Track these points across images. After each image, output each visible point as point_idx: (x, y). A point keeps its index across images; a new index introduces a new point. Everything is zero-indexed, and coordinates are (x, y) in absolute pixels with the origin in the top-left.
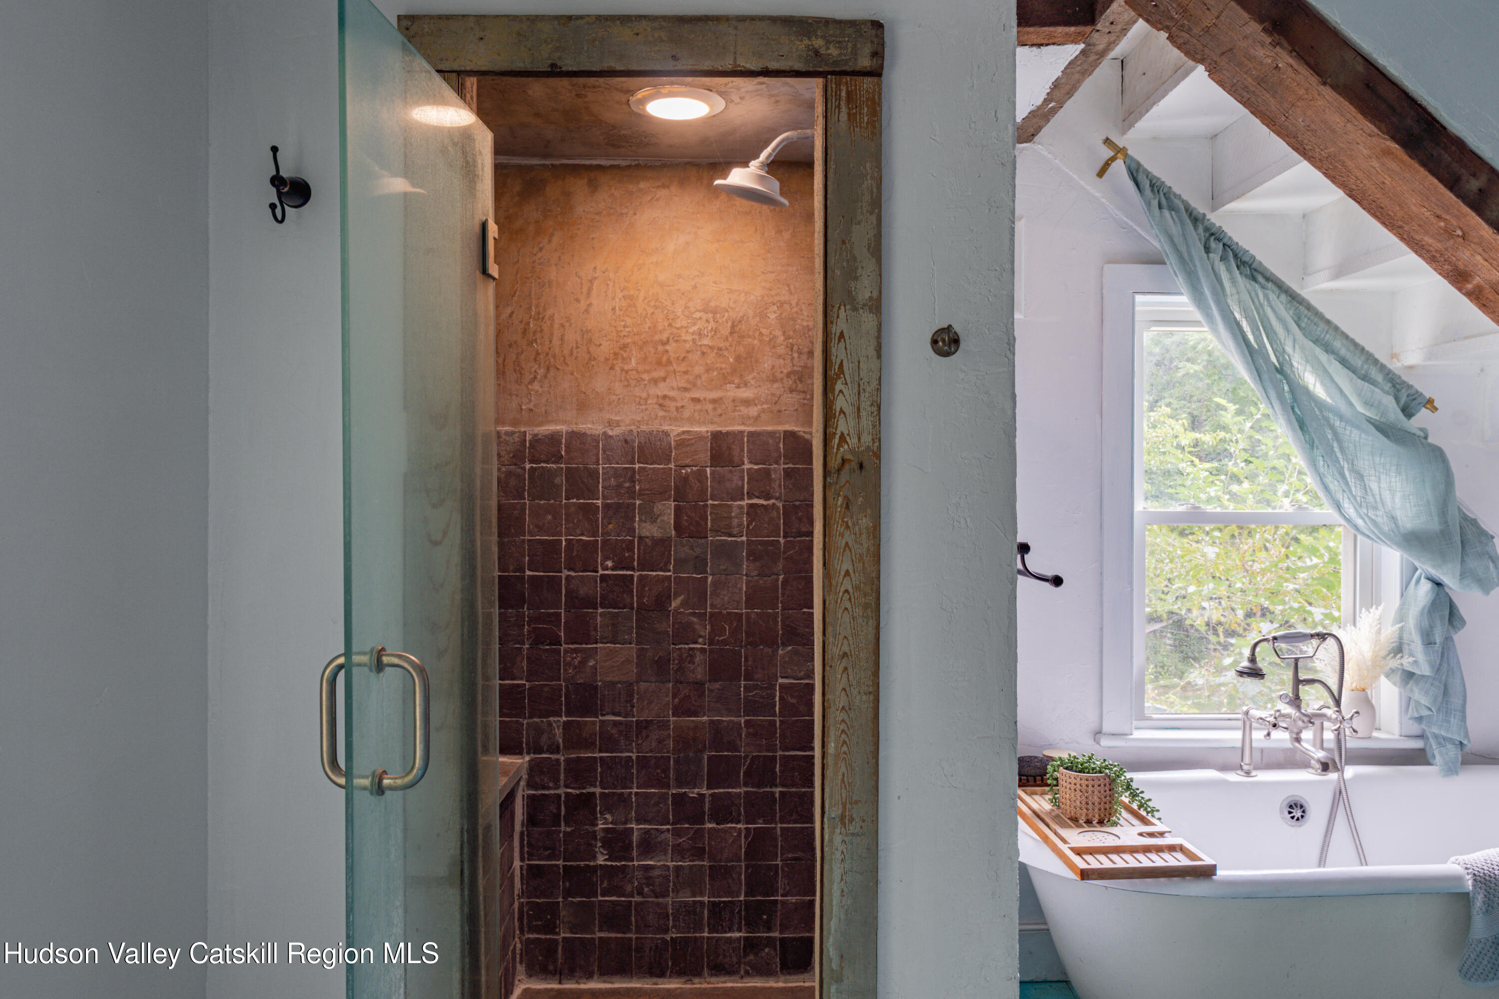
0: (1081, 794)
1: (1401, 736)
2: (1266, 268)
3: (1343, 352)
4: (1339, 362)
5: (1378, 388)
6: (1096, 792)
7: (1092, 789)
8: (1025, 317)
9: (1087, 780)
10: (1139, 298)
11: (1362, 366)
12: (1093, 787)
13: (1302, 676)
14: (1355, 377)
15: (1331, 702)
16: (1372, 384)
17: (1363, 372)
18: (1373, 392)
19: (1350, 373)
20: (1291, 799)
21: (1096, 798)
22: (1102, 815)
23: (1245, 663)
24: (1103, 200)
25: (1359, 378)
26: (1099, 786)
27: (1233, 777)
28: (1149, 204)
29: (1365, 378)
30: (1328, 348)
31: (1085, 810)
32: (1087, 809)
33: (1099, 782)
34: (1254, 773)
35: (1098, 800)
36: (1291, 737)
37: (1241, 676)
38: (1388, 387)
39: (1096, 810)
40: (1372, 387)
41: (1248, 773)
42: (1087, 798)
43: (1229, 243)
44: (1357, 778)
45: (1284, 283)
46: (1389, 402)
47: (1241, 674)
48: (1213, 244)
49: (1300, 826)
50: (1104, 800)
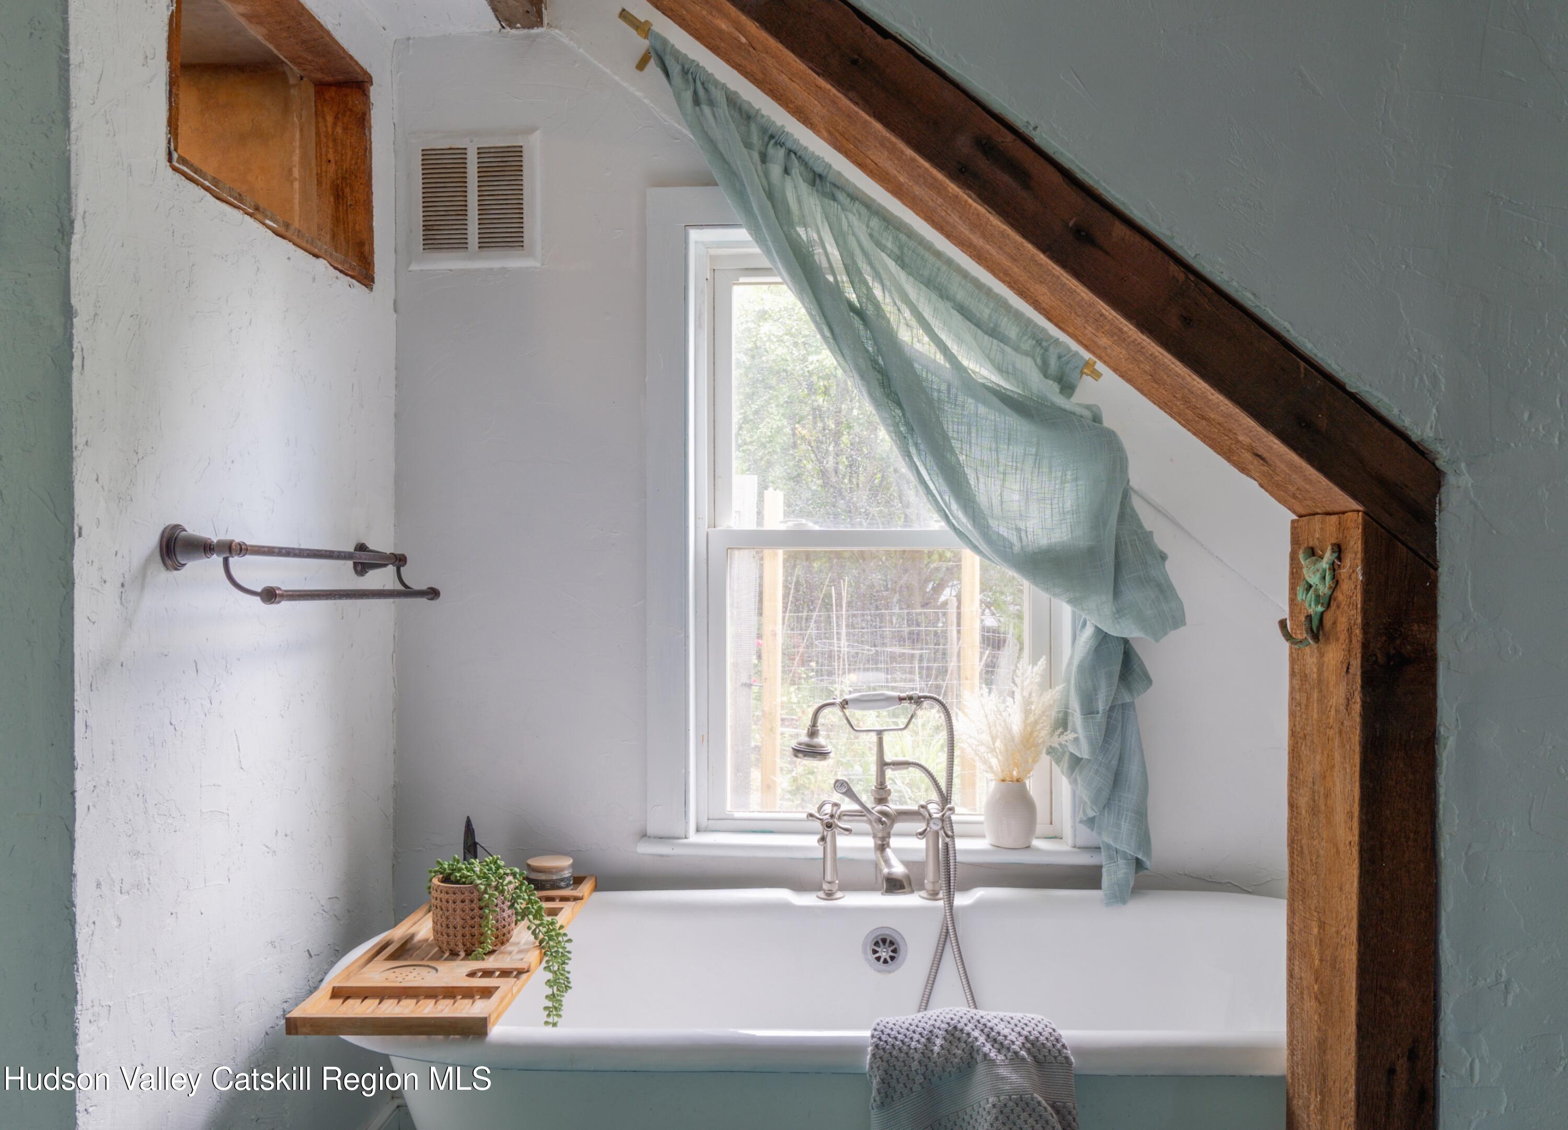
0: (441, 912)
1: (1075, 847)
2: (847, 180)
3: (960, 296)
4: (958, 311)
5: (1009, 346)
6: (458, 911)
7: (454, 906)
8: (543, 265)
9: (447, 893)
10: (695, 235)
11: (990, 316)
12: (454, 902)
13: (888, 758)
14: (979, 331)
15: (935, 796)
16: (1001, 341)
17: (992, 325)
18: (1003, 352)
19: (973, 327)
20: (878, 933)
21: (458, 919)
22: (468, 945)
23: (804, 739)
24: (646, 101)
25: (986, 333)
26: (463, 901)
27: (809, 900)
28: (678, 98)
29: (994, 333)
30: (943, 294)
31: (445, 936)
32: (448, 935)
33: (463, 897)
34: (839, 894)
35: (461, 922)
36: (875, 844)
37: (796, 756)
38: (1027, 344)
39: (459, 937)
40: (1002, 345)
41: (830, 895)
42: (447, 918)
43: (794, 148)
44: (979, 906)
45: (874, 200)
46: (1028, 367)
47: (797, 752)
48: (771, 151)
49: (890, 972)
50: (471, 922)
